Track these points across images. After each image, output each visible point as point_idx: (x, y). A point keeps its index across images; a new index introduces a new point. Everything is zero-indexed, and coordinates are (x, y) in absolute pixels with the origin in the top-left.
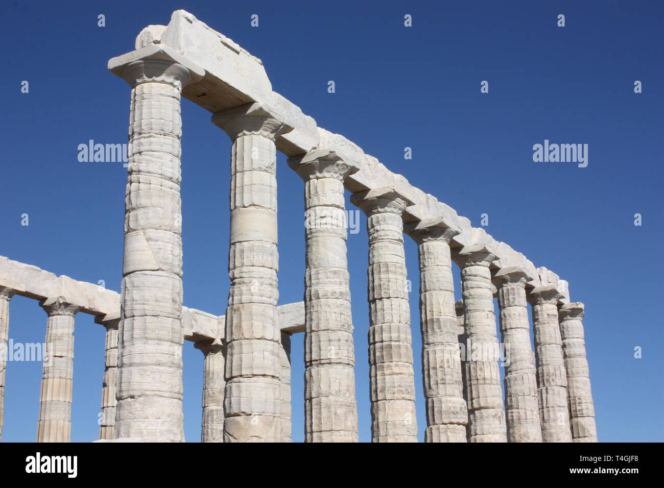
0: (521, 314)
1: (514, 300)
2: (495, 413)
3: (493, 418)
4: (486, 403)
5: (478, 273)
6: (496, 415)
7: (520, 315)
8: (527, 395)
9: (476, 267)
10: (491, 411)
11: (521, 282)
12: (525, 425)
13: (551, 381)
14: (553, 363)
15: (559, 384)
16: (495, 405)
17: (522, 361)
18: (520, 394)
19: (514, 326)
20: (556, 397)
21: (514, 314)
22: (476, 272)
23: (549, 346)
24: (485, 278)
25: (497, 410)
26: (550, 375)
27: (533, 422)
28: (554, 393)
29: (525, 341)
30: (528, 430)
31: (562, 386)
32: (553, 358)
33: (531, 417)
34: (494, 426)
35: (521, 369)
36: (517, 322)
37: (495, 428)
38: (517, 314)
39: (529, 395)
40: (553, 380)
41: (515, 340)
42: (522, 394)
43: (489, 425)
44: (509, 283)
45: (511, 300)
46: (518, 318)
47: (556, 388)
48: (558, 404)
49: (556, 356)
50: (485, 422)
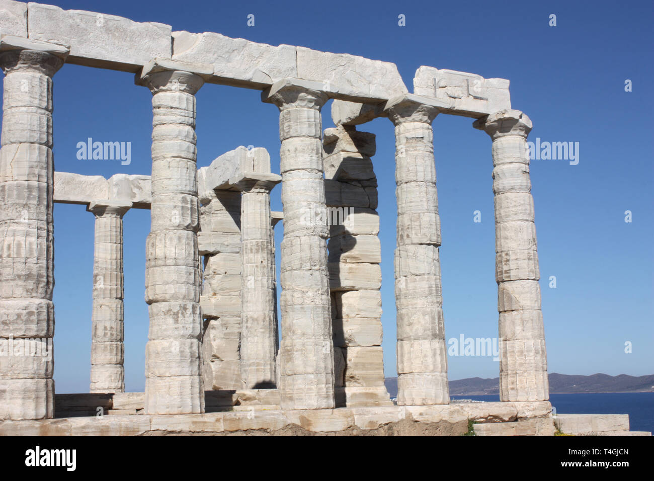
0: (299, 148)
1: (290, 129)
2: (167, 308)
3: (165, 315)
4: (155, 295)
5: (162, 103)
6: (170, 310)
7: (296, 149)
8: (296, 270)
9: (160, 94)
10: (163, 306)
11: (302, 100)
12: (291, 313)
13: (405, 237)
14: (410, 210)
15: (416, 241)
16: (167, 296)
17: (294, 219)
18: (288, 269)
19: (287, 169)
20: (411, 262)
21: (289, 150)
22: (159, 102)
23: (405, 185)
24: (172, 108)
25: (173, 303)
26: (405, 228)
27: (302, 308)
28: (407, 256)
29: (303, 188)
30: (294, 321)
31: (421, 244)
32: (411, 202)
33: (300, 301)
34: (164, 327)
35: (293, 231)
36: (292, 161)
37: (165, 330)
38: (292, 148)
39: (300, 269)
40: (408, 236)
41: (288, 189)
42: (290, 268)
43: (159, 325)
44: (284, 104)
45: (286, 129)
46: (293, 155)
47: (412, 248)
48: (413, 272)
49: (413, 200)
50: (156, 321)
